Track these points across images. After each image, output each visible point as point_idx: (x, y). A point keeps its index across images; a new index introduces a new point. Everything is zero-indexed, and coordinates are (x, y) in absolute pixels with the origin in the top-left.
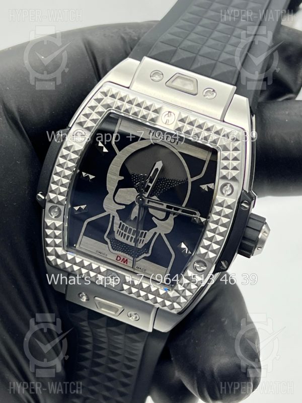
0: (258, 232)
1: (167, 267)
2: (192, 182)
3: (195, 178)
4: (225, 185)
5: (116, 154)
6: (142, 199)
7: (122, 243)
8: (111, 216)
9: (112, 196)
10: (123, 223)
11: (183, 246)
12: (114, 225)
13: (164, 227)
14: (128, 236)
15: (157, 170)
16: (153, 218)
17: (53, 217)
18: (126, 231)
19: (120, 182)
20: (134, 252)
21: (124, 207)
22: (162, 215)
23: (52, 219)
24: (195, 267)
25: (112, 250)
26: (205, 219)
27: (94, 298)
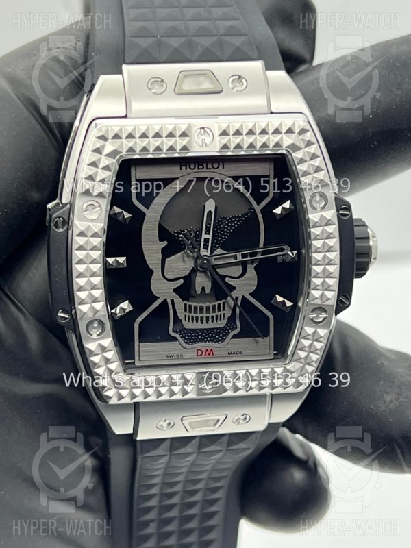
0: (366, 240)
1: (267, 335)
2: (261, 210)
3: (264, 203)
5: (145, 215)
6: (206, 259)
7: (195, 330)
8: (169, 301)
9: (160, 273)
10: (188, 304)
11: (280, 299)
12: (177, 311)
13: (245, 285)
14: (197, 318)
15: (210, 212)
16: (227, 280)
17: (95, 336)
18: (196, 312)
19: (163, 250)
20: (217, 335)
21: (182, 281)
22: (237, 270)
23: (95, 340)
24: (312, 319)
25: (186, 346)
26: (295, 252)
27: (182, 420)
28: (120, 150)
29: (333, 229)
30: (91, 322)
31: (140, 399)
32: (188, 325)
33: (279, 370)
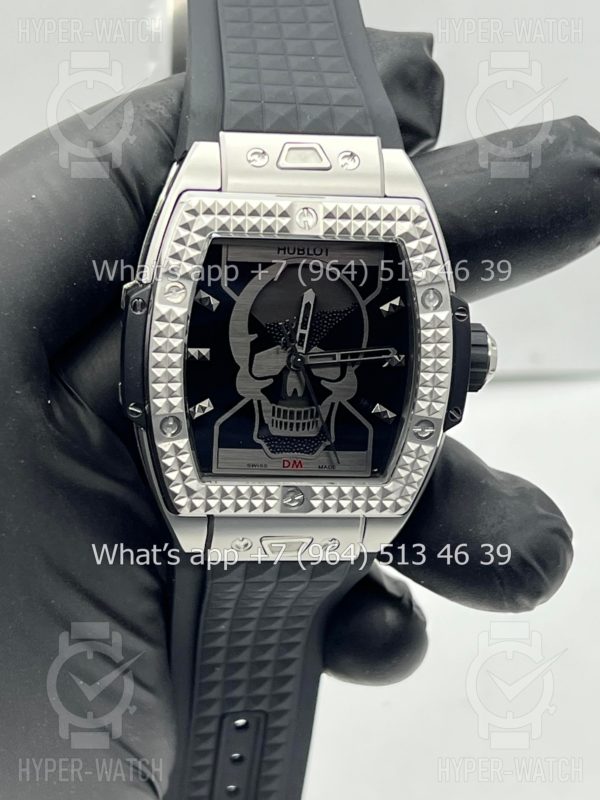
0: (484, 348)
1: (365, 449)
2: (368, 306)
3: (370, 298)
4: (426, 293)
5: (234, 302)
6: (301, 357)
7: (282, 438)
8: (255, 402)
9: (247, 370)
10: (277, 407)
11: (378, 408)
12: (264, 414)
13: (342, 390)
14: (286, 424)
15: (308, 305)
16: (323, 382)
17: (169, 435)
18: (285, 417)
19: (253, 344)
20: (307, 445)
21: (271, 381)
22: (335, 372)
23: (169, 440)
24: (416, 434)
25: (273, 455)
26: (403, 356)
27: (261, 541)
28: (212, 227)
29: (446, 332)
30: (166, 419)
31: (215, 512)
32: (275, 431)
33: (375, 490)
